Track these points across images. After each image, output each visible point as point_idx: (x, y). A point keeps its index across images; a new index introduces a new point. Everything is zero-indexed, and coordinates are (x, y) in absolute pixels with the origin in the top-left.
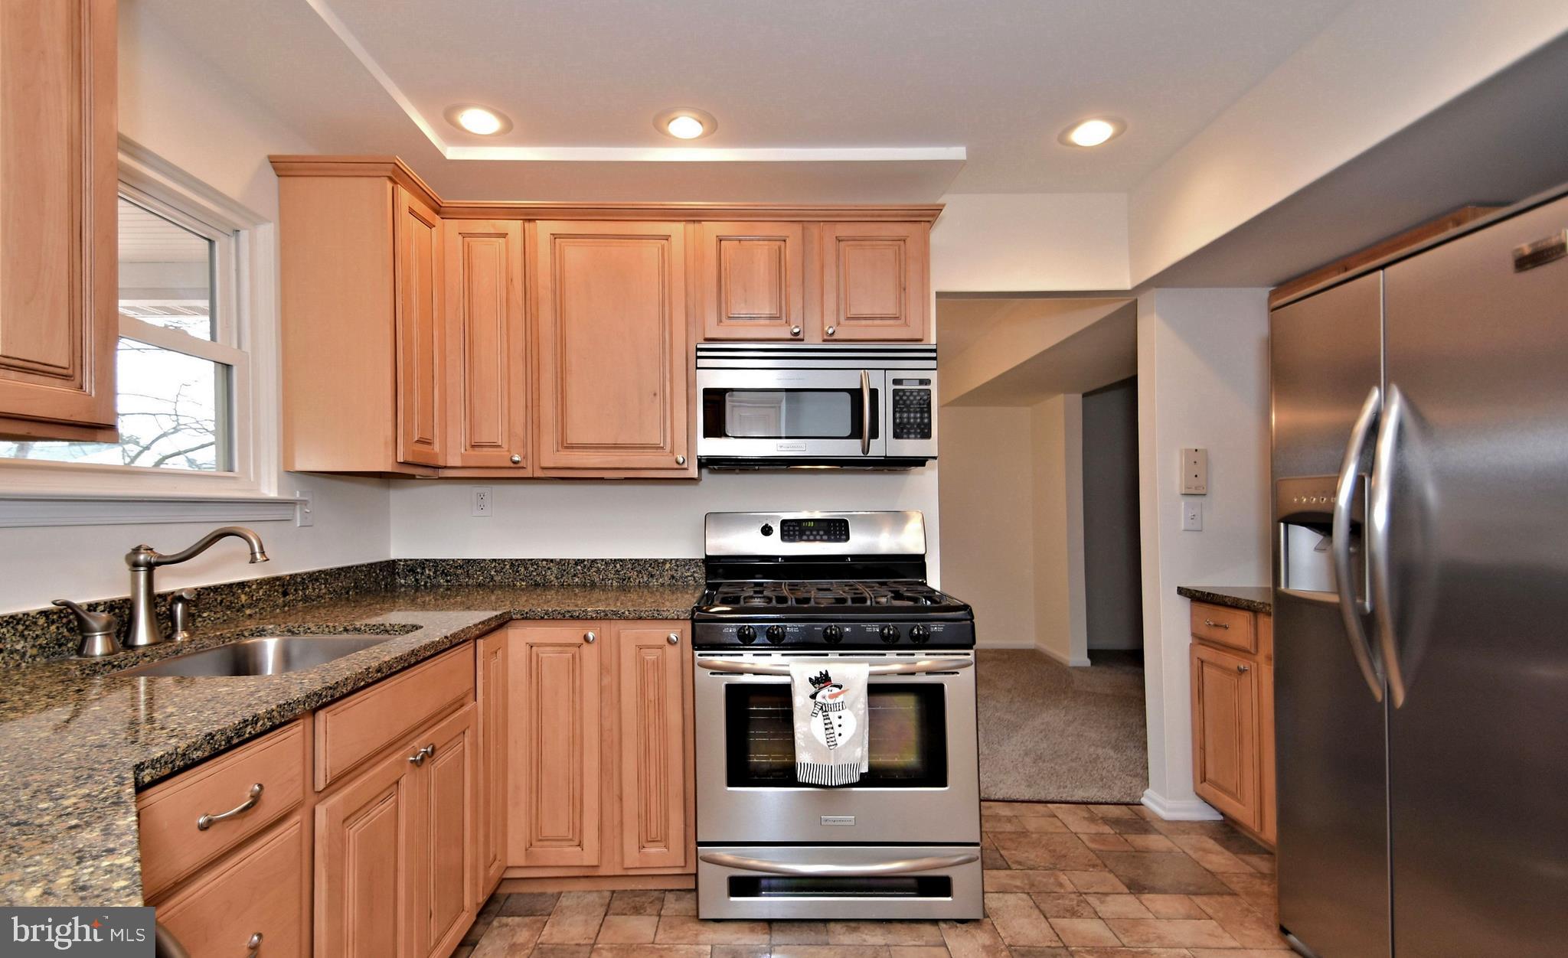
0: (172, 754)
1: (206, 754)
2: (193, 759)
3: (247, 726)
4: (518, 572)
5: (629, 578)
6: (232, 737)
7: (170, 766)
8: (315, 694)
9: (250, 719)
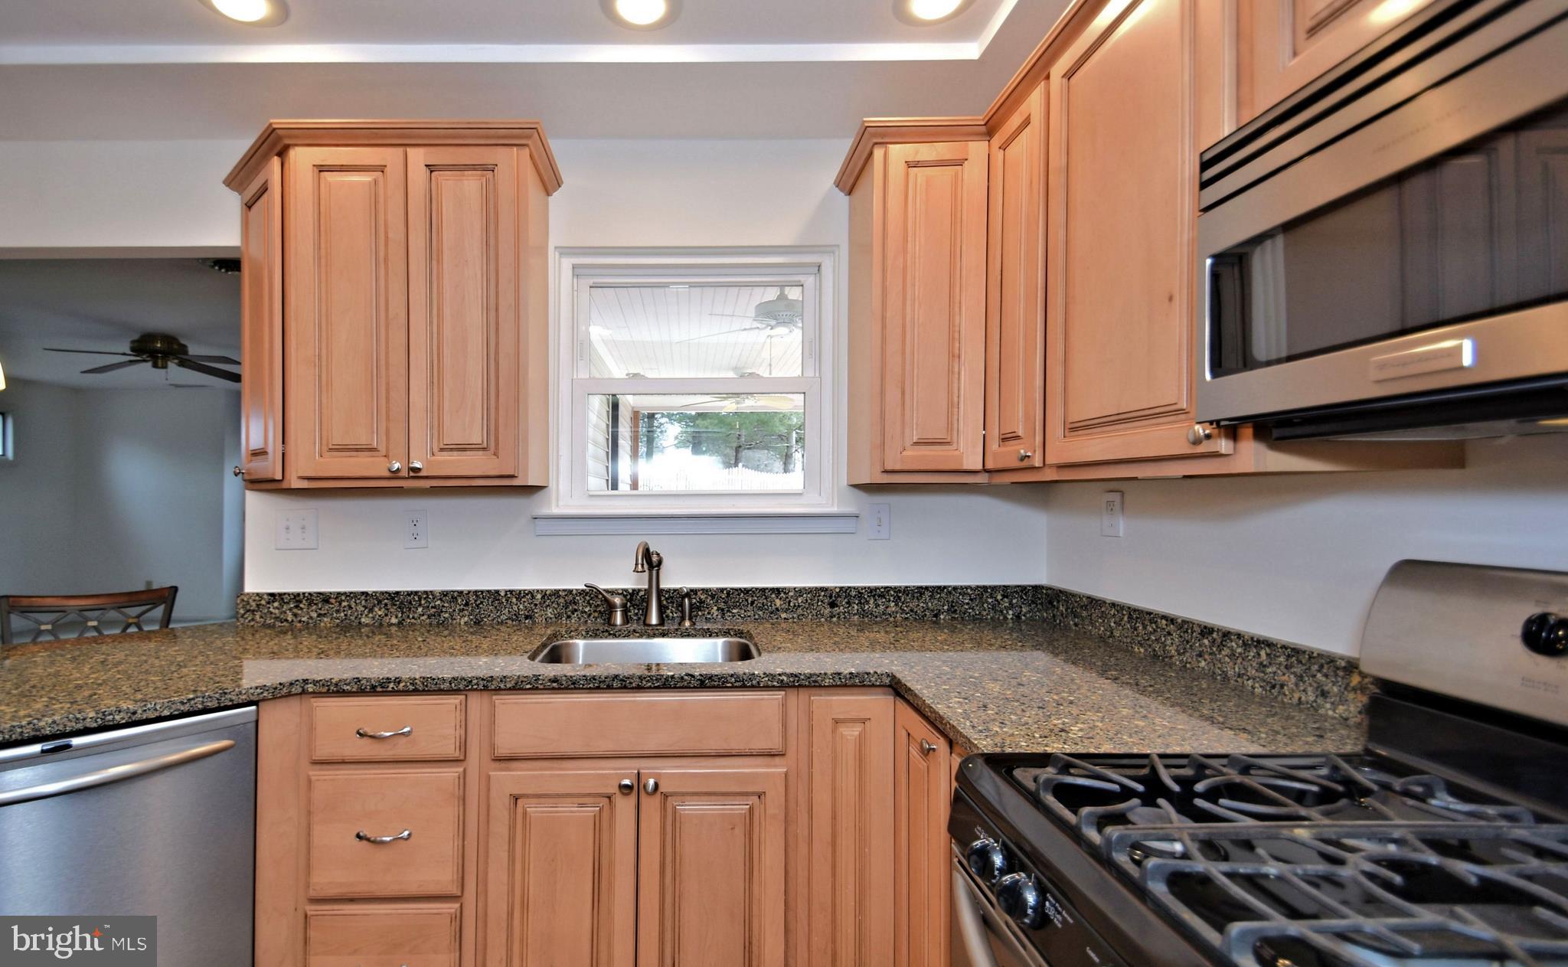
0: (328, 681)
1: (354, 690)
2: (344, 690)
3: (390, 682)
4: (1136, 629)
5: (1282, 686)
6: (376, 686)
7: (327, 688)
8: (463, 679)
9: (393, 679)
